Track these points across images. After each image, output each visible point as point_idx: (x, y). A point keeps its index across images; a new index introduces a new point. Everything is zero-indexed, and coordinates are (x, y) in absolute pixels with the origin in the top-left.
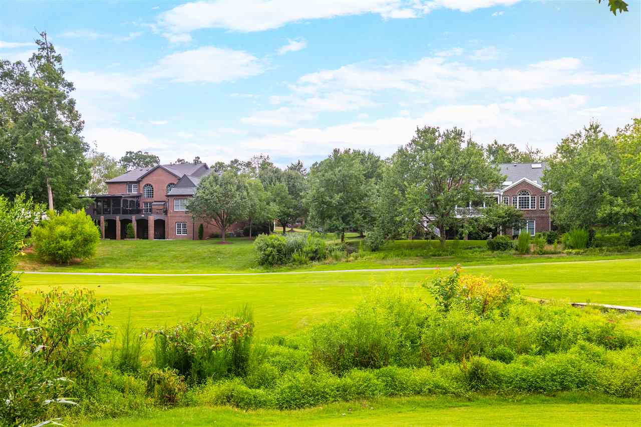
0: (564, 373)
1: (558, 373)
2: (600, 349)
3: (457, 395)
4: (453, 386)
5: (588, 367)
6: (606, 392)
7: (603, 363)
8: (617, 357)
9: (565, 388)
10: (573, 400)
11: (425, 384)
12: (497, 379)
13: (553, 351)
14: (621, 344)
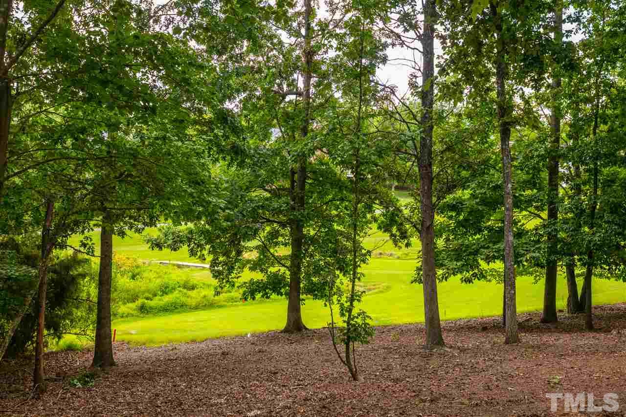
0: (175, 303)
1: (173, 303)
2: (185, 291)
3: (138, 316)
4: (135, 313)
5: (183, 299)
6: (190, 308)
7: (188, 297)
8: (193, 293)
9: (176, 308)
10: (179, 312)
11: (124, 313)
12: (151, 308)
13: (166, 294)
14: (193, 288)
